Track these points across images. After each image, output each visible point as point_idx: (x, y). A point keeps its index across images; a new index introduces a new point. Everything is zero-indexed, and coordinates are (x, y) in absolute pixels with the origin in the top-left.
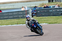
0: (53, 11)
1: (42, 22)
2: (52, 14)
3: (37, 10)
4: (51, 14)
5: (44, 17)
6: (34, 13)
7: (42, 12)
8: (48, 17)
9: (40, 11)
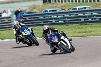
0: (51, 17)
2: (49, 23)
3: (24, 16)
7: (33, 19)
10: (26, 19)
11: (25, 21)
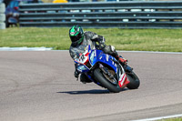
0: (69, 11)
1: (36, 43)
2: (64, 22)
3: (21, 7)
4: (61, 20)
5: (41, 29)
6: (11, 16)
7: (36, 13)
8: (55, 29)
9: (29, 12)
10: (23, 12)
11: (23, 16)
